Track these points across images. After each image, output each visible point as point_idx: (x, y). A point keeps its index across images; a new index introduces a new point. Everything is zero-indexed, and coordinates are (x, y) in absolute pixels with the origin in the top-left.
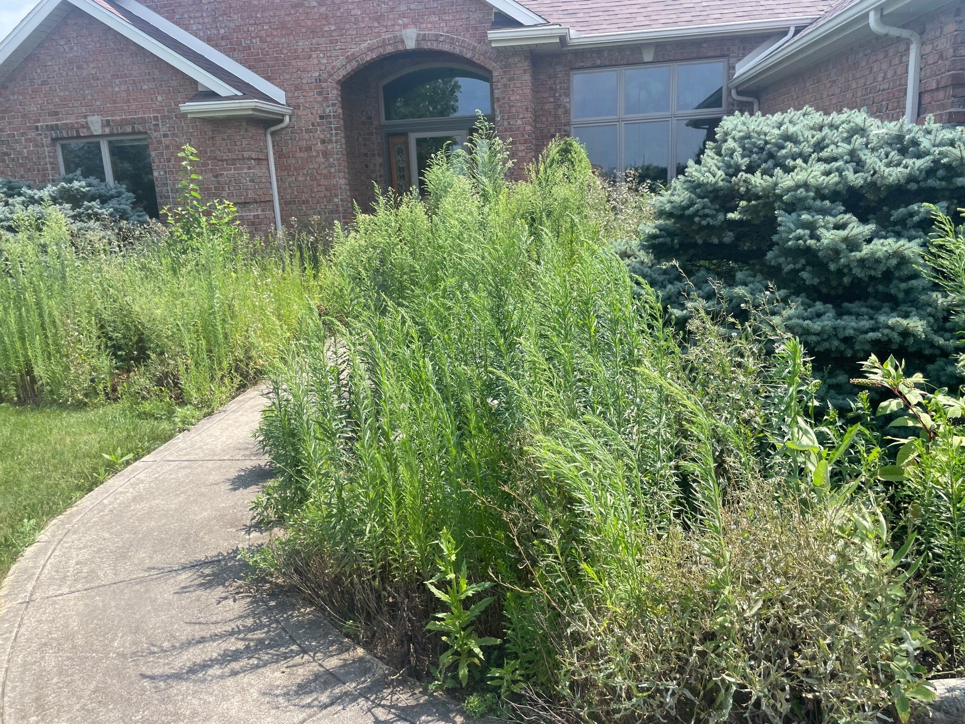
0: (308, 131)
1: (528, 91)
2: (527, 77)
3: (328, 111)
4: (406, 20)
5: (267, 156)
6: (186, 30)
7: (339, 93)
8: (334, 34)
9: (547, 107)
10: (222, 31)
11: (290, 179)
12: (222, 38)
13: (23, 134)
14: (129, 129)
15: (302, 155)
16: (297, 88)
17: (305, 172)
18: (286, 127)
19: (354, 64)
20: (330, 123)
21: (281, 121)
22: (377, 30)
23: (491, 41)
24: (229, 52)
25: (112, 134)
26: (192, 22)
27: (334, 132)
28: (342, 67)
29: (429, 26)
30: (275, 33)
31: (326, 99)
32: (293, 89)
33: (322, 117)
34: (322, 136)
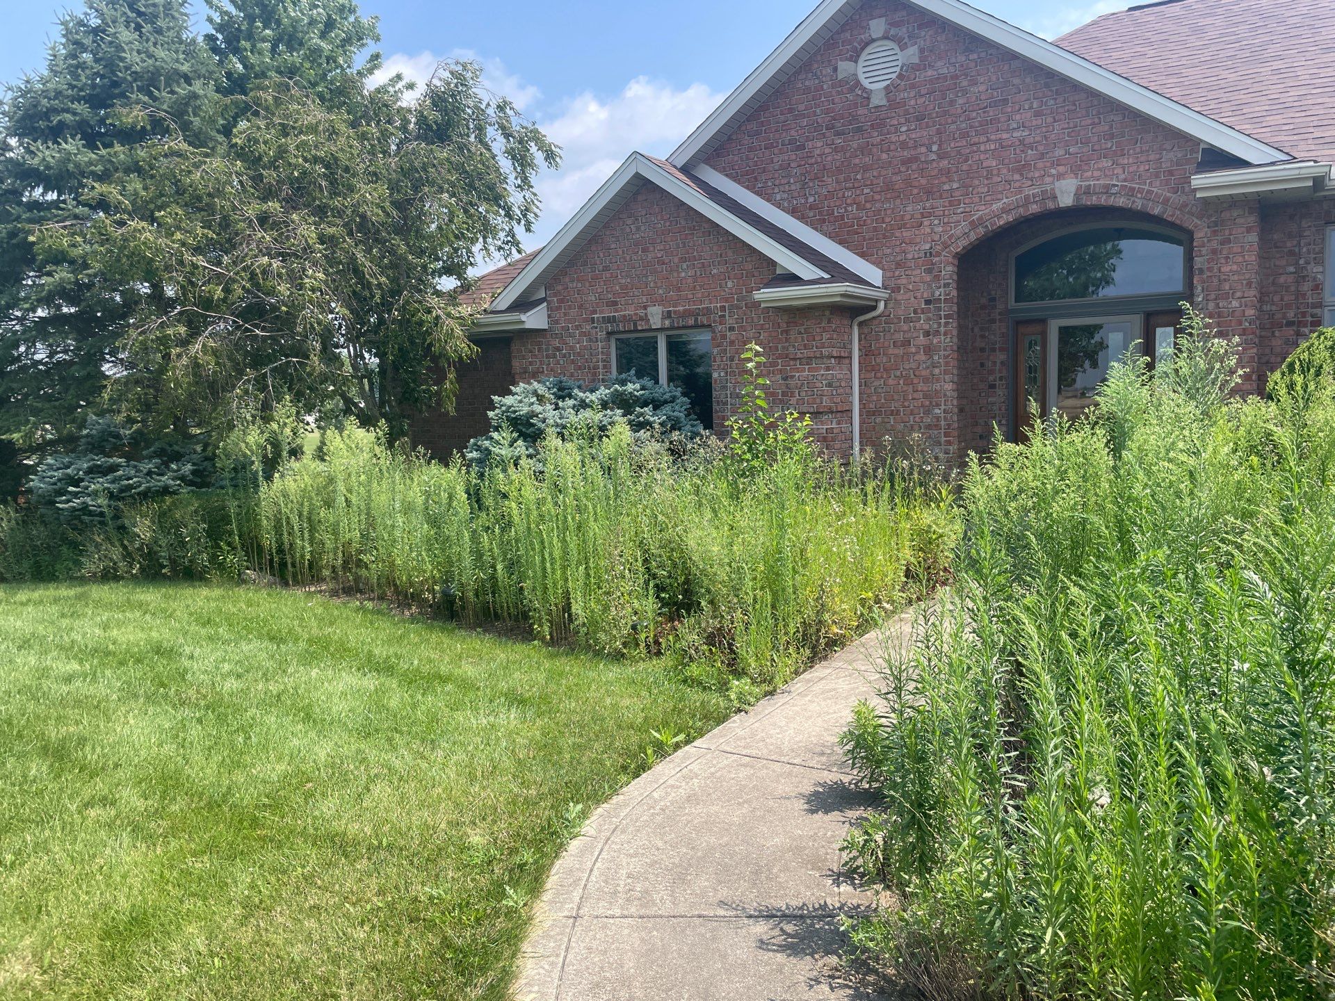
0: (908, 320)
1: (1252, 257)
2: (1253, 238)
3: (937, 293)
4: (1061, 169)
5: (851, 353)
6: (768, 200)
7: (956, 269)
8: (956, 194)
9: (1282, 280)
10: (811, 199)
11: (876, 383)
12: (811, 208)
13: (577, 327)
14: (691, 322)
15: (896, 351)
16: (899, 265)
17: (898, 373)
18: (879, 316)
19: (981, 231)
20: (939, 309)
21: (874, 308)
22: (1017, 184)
23: (1195, 190)
24: (816, 225)
25: (672, 328)
26: (776, 191)
27: (943, 321)
28: (962, 234)
29: (1096, 174)
30: (877, 197)
31: (937, 278)
32: (894, 269)
33: (928, 302)
34: (927, 327)
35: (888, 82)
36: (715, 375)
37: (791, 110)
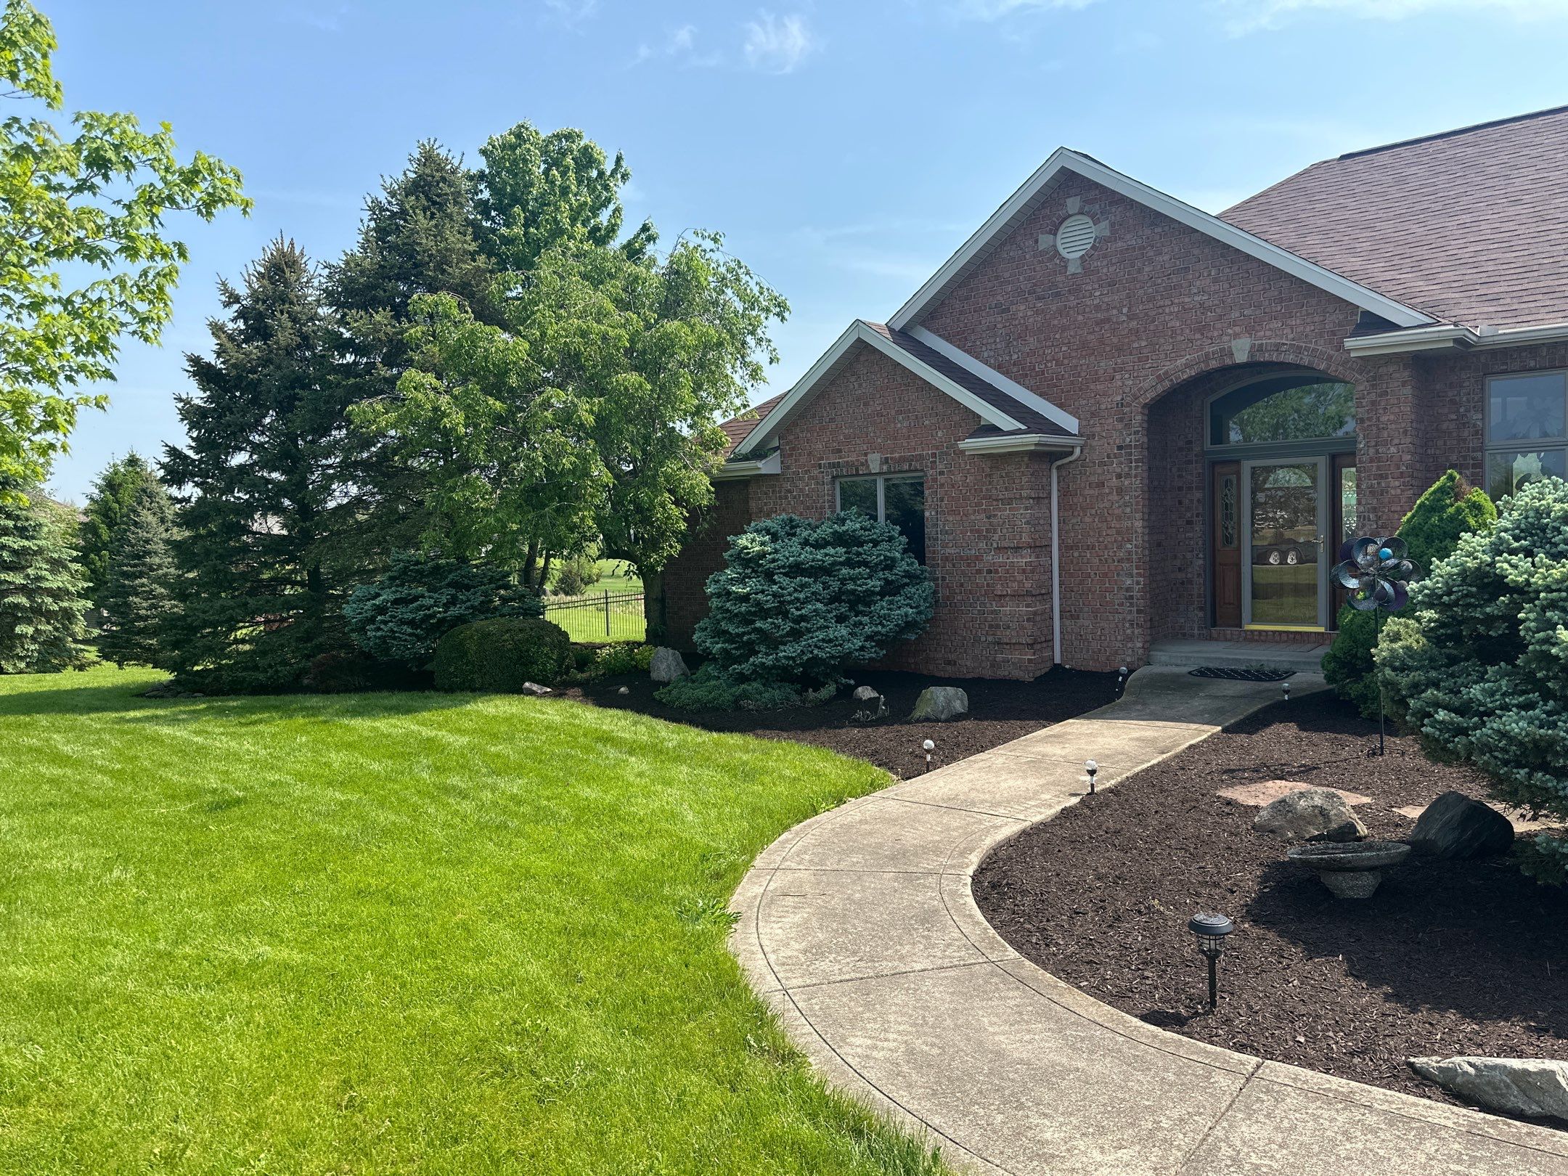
0: (1102, 464)
3: (1128, 440)
4: (1237, 329)
5: (1050, 494)
6: (976, 358)
7: (1146, 418)
8: (1145, 351)
9: (1444, 426)
10: (1015, 357)
11: (1074, 521)
12: (1015, 365)
13: (806, 472)
14: (906, 467)
15: (1091, 492)
16: (1093, 415)
17: (1093, 512)
18: (1076, 461)
19: (1167, 384)
20: (1131, 454)
21: (1071, 453)
22: (1199, 343)
23: (1349, 351)
25: (889, 472)
26: (984, 349)
27: (1134, 464)
28: (1151, 388)
29: (1268, 333)
30: (1074, 354)
31: (1128, 426)
32: (1088, 416)
33: (1120, 448)
34: (1119, 470)
35: (1083, 252)
36: (927, 514)
37: (997, 278)
